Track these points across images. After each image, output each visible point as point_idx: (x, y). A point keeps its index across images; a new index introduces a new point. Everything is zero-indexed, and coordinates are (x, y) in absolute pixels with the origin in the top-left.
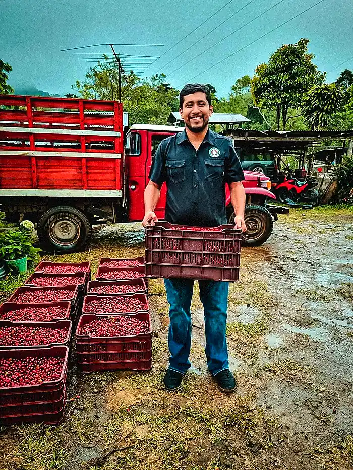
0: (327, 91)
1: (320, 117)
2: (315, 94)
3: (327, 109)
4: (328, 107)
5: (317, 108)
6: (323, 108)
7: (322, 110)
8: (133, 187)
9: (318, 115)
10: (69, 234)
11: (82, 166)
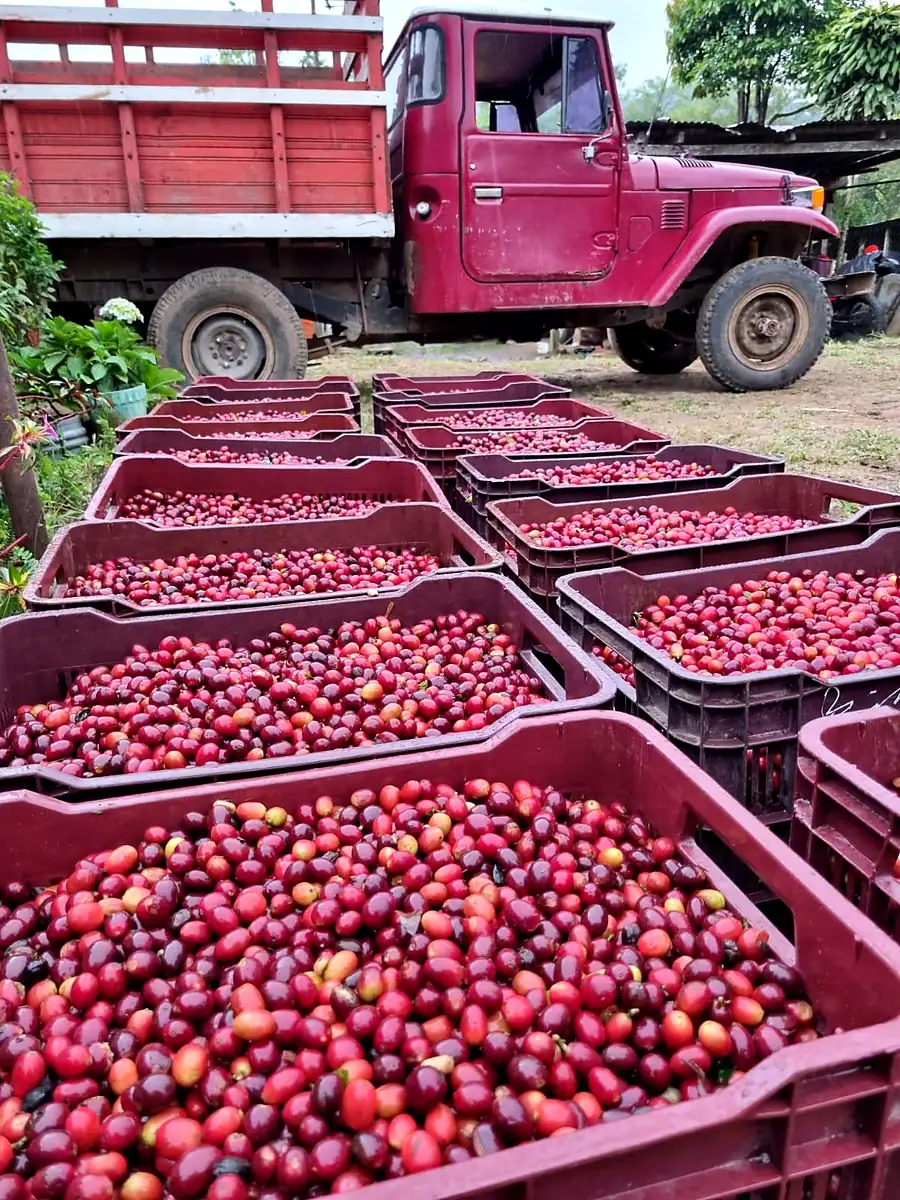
0: (888, 22)
1: (867, 100)
2: (854, 32)
3: (888, 75)
4: (890, 68)
5: (858, 75)
6: (877, 72)
7: (874, 79)
8: (423, 207)
9: (862, 94)
10: (240, 363)
11: (270, 139)
